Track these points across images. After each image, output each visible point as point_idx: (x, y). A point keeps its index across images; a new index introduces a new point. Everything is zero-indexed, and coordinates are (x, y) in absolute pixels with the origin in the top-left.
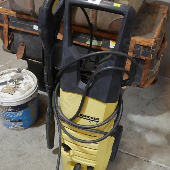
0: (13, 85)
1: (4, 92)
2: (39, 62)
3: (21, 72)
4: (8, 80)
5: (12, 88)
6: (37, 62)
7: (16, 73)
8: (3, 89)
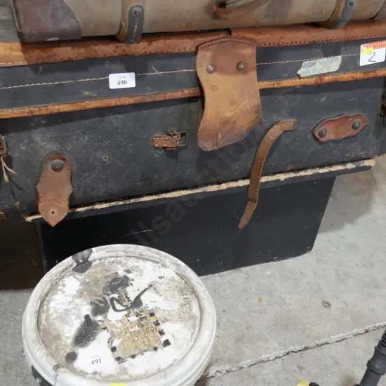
0: (127, 316)
1: (133, 357)
2: (121, 203)
3: (91, 263)
4: (86, 310)
5: (137, 328)
6: (110, 207)
7: (80, 276)
8: (113, 349)
